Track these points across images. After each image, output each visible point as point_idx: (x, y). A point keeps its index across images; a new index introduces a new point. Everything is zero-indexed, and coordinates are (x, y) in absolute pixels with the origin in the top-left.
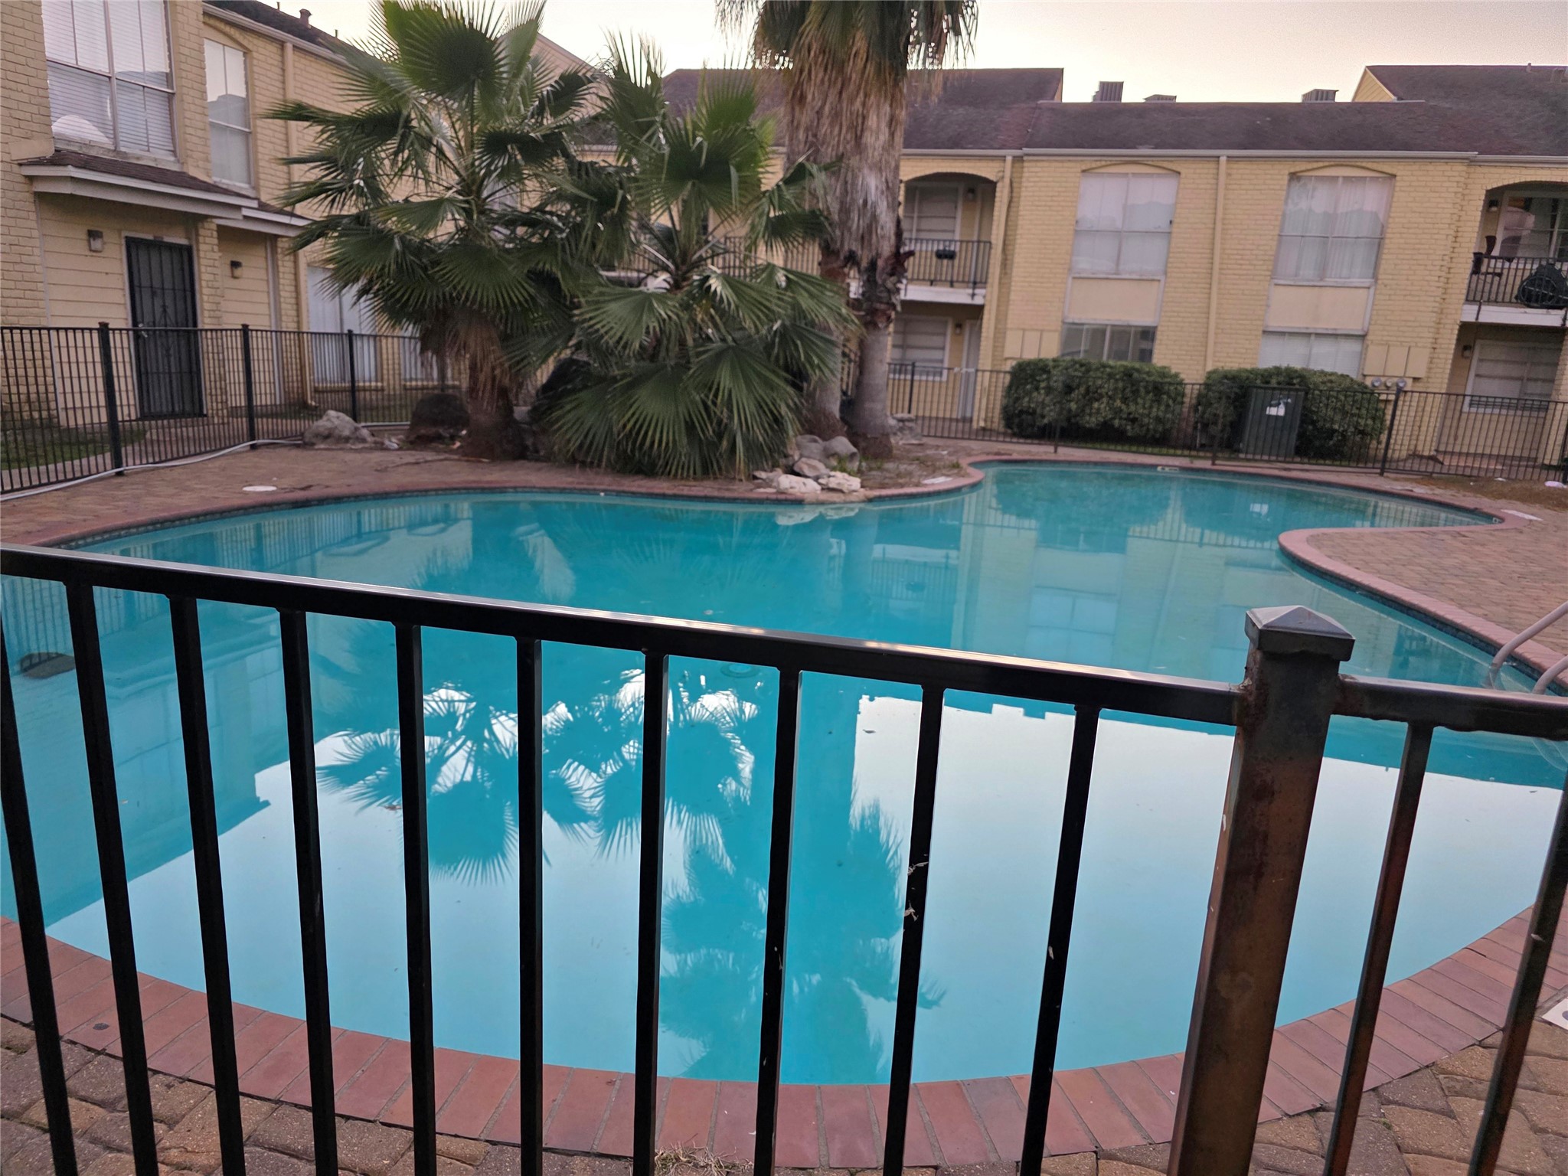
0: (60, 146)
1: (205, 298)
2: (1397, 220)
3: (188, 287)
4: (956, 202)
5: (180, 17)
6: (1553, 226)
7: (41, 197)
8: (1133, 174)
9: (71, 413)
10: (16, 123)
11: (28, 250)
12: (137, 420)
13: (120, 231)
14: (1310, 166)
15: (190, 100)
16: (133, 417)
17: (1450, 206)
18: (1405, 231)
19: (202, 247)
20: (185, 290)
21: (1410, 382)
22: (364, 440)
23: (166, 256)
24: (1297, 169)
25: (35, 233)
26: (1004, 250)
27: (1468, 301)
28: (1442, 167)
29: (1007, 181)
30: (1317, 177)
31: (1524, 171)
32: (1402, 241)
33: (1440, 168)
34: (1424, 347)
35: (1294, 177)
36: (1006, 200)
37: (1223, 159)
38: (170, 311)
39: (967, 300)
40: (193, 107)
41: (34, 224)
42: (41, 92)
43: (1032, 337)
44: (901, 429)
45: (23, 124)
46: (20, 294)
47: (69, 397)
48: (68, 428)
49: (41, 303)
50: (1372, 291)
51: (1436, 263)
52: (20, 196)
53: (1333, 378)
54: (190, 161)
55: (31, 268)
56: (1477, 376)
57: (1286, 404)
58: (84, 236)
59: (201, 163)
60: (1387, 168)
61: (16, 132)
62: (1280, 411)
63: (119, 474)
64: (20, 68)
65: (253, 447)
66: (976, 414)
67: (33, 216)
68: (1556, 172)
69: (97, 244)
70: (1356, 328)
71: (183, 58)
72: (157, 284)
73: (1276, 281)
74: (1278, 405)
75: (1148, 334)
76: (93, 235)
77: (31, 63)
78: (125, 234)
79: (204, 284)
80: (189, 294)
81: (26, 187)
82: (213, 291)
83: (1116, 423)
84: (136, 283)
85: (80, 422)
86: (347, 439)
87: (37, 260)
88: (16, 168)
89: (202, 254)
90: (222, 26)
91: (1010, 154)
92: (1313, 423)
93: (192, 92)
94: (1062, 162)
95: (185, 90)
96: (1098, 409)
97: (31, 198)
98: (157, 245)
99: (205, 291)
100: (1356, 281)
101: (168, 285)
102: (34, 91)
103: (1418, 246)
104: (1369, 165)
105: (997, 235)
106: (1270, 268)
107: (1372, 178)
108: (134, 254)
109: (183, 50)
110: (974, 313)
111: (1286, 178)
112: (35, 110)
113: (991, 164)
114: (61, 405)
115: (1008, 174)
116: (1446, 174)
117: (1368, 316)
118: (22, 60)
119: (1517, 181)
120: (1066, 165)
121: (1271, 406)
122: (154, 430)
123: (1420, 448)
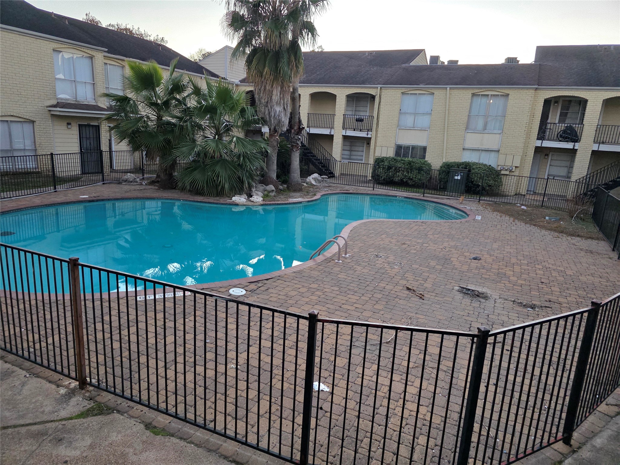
0: (59, 101)
1: (103, 140)
2: (510, 110)
3: (98, 137)
4: (368, 101)
5: (96, 62)
6: (579, 111)
7: (53, 115)
8: (419, 94)
9: (60, 173)
10: (46, 96)
11: (49, 129)
12: (81, 174)
13: (77, 122)
14: (479, 91)
15: (99, 84)
16: (80, 174)
17: (529, 105)
18: (512, 114)
19: (102, 125)
20: (97, 138)
21: (514, 168)
22: (137, 182)
23: (91, 129)
24: (474, 92)
25: (51, 125)
26: (377, 119)
27: (538, 139)
28: (526, 91)
29: (378, 95)
30: (482, 95)
31: (559, 92)
32: (512, 117)
33: (525, 91)
34: (519, 155)
35: (474, 95)
36: (378, 102)
37: (448, 89)
38: (92, 143)
39: (366, 136)
40: (100, 86)
41: (51, 123)
42: (53, 87)
43: (384, 149)
44: (322, 181)
45: (48, 96)
46: (46, 141)
47: (60, 168)
48: (60, 177)
49: (52, 144)
50: (501, 135)
51: (523, 125)
52: (47, 115)
53: (481, 166)
54: (99, 102)
55: (49, 134)
56: (550, 165)
57: (461, 175)
58: (66, 124)
59: (102, 102)
60: (507, 91)
61: (46, 98)
62: (459, 178)
63: (56, 191)
64: (47, 81)
65: (103, 184)
66: (368, 175)
67: (50, 120)
68: (571, 92)
69: (69, 126)
70: (495, 148)
71: (97, 73)
72: (88, 136)
73: (467, 131)
74: (458, 176)
75: (424, 149)
76: (69, 124)
77: (50, 80)
78: (78, 123)
79: (103, 136)
80: (98, 139)
81: (48, 113)
82: (105, 138)
83: (405, 180)
84: (81, 136)
85: (63, 175)
86: (131, 182)
87: (51, 132)
88: (46, 108)
89: (102, 127)
90: (115, 60)
91: (379, 86)
92: (472, 182)
93: (99, 82)
94: (395, 89)
95: (97, 82)
96: (399, 175)
97: (50, 115)
98: (89, 125)
99: (103, 138)
100: (495, 131)
101: (92, 136)
102: (51, 87)
103: (517, 119)
104: (500, 90)
105: (375, 115)
106: (465, 126)
107: (501, 95)
108: (81, 128)
109: (97, 71)
110: (368, 141)
111: (471, 95)
112: (51, 92)
113: (374, 90)
114: (58, 171)
115: (379, 93)
116: (527, 93)
117: (500, 143)
118: (48, 79)
119: (556, 95)
120: (396, 90)
121: (456, 176)
122: (85, 177)
123: (521, 192)
